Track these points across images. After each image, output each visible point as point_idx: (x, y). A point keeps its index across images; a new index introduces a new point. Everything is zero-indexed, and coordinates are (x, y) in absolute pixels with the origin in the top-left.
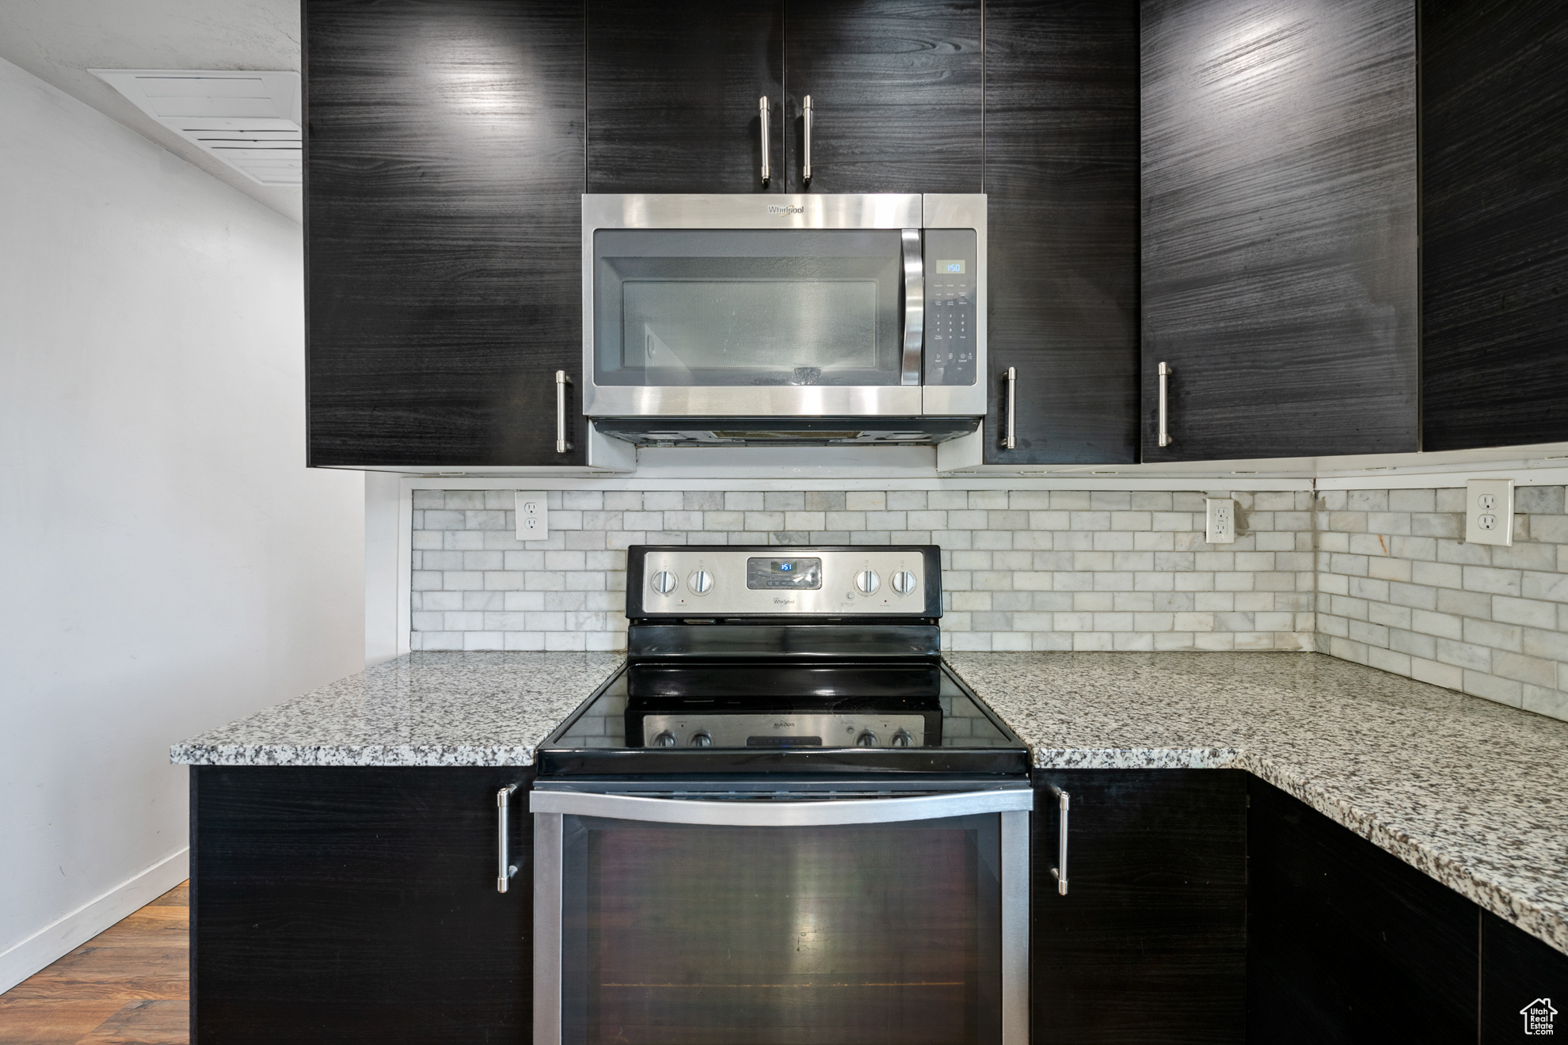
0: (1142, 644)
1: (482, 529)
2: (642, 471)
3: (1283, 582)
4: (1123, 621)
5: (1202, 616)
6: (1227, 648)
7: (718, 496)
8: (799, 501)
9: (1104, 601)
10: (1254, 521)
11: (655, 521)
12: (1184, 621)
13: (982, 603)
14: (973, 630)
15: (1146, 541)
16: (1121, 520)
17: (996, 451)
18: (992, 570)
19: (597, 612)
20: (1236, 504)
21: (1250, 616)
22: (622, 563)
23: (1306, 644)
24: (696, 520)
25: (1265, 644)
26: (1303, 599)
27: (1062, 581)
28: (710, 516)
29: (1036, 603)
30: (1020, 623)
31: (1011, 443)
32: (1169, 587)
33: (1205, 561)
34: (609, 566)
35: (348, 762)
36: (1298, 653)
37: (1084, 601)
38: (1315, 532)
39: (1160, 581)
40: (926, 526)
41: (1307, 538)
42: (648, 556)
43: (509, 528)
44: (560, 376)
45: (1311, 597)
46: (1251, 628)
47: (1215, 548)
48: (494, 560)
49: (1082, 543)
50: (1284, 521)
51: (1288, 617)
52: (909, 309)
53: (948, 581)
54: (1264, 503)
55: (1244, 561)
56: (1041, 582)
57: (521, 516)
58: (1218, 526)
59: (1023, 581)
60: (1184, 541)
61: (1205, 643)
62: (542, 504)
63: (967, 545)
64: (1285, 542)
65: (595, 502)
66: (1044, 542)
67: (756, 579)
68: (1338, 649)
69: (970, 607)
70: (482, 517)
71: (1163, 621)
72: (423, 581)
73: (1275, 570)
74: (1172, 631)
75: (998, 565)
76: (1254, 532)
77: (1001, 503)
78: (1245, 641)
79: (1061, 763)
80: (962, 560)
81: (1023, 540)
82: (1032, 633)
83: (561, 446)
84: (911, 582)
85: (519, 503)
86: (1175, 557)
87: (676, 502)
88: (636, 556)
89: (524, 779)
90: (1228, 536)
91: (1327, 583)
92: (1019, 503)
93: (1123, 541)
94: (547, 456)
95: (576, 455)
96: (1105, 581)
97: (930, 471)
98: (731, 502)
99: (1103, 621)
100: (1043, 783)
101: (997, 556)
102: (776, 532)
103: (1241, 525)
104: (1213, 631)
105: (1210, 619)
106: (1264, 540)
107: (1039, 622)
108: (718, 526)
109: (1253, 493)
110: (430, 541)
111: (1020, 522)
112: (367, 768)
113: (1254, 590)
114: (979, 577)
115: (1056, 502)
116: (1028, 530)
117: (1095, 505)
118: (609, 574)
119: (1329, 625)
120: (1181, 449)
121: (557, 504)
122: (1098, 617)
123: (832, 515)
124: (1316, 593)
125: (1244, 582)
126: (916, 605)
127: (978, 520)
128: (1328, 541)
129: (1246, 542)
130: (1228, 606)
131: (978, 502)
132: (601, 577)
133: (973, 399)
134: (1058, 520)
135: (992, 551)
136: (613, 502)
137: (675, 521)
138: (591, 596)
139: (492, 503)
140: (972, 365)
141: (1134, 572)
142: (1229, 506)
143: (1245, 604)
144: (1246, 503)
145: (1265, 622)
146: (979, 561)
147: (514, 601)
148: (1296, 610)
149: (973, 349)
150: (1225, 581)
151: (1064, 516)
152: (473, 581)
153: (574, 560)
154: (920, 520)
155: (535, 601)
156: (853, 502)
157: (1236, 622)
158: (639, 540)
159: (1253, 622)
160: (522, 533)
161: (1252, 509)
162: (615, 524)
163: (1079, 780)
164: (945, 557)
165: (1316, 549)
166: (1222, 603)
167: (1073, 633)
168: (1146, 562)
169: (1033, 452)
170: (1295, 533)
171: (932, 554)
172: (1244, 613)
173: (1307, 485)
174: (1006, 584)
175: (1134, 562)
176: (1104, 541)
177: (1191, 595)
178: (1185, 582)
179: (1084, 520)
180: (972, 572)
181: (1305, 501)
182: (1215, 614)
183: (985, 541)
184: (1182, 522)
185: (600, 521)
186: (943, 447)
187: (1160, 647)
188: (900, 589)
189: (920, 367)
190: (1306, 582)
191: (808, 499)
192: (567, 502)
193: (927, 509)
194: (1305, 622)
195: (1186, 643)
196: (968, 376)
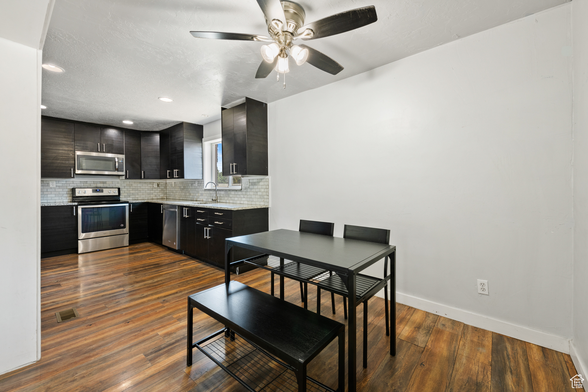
0: (147, 198)
3: (163, 191)
4: (144, 196)
6: (157, 199)
7: (86, 182)
8: (99, 182)
9: (142, 194)
10: (159, 185)
11: (75, 185)
12: (151, 196)
13: (126, 194)
14: (125, 197)
15: (147, 187)
16: (144, 185)
17: (126, 178)
18: (127, 191)
19: (65, 197)
20: (158, 184)
21: (159, 195)
22: (71, 190)
23: (165, 198)
24: (82, 185)
25: (161, 198)
26: (165, 193)
27: (136, 192)
28: (85, 184)
29: (133, 194)
30: (131, 196)
31: (128, 177)
33: (154, 189)
34: (67, 191)
35: (55, 205)
36: (164, 199)
37: (139, 194)
38: (166, 186)
39: (149, 192)
40: (118, 185)
41: (165, 187)
42: (75, 189)
43: (48, 186)
44: (73, 169)
47: (155, 188)
48: (46, 190)
49: (139, 188)
50: (163, 185)
51: (163, 195)
52: (116, 164)
53: (121, 192)
54: (161, 183)
55: (158, 189)
56: (134, 192)
58: (155, 186)
59: (131, 192)
60: (151, 187)
61: (154, 198)
62: (55, 182)
63: (124, 188)
64: (163, 187)
65: (65, 182)
66: (134, 187)
67: (94, 191)
68: (168, 198)
69: (124, 195)
71: (149, 196)
77: (128, 183)
79: (131, 202)
80: (123, 190)
81: (131, 187)
82: (133, 198)
83: (72, 176)
84: (116, 192)
85: (50, 182)
86: (150, 189)
87: (79, 182)
88: (73, 189)
90: (157, 187)
91: (167, 191)
92: (130, 183)
93: (144, 187)
96: (142, 192)
97: (119, 179)
98: (88, 183)
99: (142, 196)
100: (130, 204)
102: (96, 186)
103: (158, 185)
106: (161, 187)
107: (134, 196)
109: (159, 182)
111: (131, 185)
112: (57, 206)
113: (160, 192)
114: (125, 191)
115: (136, 183)
117: (141, 183)
118: (67, 192)
119: (167, 196)
120: (144, 178)
121: (57, 182)
123: (104, 184)
124: (166, 192)
125: (159, 192)
126: (117, 194)
127: (125, 185)
128: (167, 187)
129: (158, 187)
130: (157, 194)
131: (125, 183)
132: (66, 192)
133: (124, 173)
134: (136, 185)
135: (127, 189)
136: (67, 182)
137: (78, 185)
138: (64, 195)
143: (158, 194)
145: (161, 196)
147: (49, 196)
148: (164, 194)
149: (123, 169)
150: (156, 192)
151: (137, 185)
153: (61, 190)
154: (116, 185)
155: (54, 195)
156: (107, 183)
157: (158, 196)
158: (74, 187)
160: (51, 186)
161: (159, 184)
162: (68, 185)
163: (133, 203)
164: (121, 189)
165: (166, 188)
166: (156, 194)
168: (147, 189)
169: (130, 178)
171: (119, 189)
173: (165, 182)
174: (129, 192)
175: (145, 190)
176: (142, 187)
177: (152, 193)
178: (152, 192)
179: (139, 185)
181: (165, 183)
182: (155, 195)
183: (126, 187)
184: (151, 185)
185: (65, 185)
186: (120, 177)
187: (149, 199)
188: (115, 192)
189: (117, 170)
190: (165, 191)
191: (100, 182)
192: (59, 182)
193: (118, 184)
194: (165, 195)
195: (152, 198)
196: (123, 171)
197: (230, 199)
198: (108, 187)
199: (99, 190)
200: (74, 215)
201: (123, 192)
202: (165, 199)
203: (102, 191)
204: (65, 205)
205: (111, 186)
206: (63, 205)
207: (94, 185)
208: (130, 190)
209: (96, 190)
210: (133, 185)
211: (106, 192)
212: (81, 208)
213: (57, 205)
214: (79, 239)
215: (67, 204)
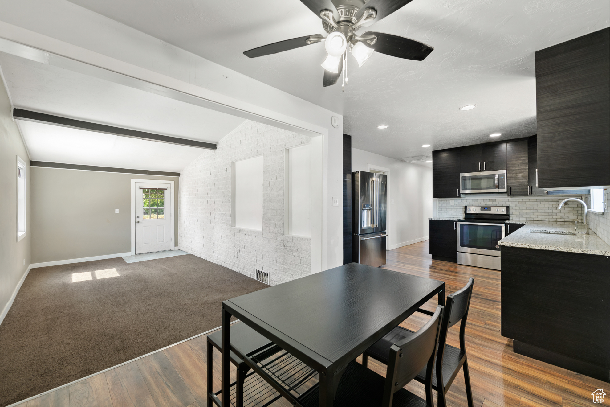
1: (446, 204)
2: (466, 197)
3: (576, 212)
4: (543, 217)
5: (558, 216)
6: (563, 221)
8: (489, 201)
9: (539, 214)
11: (468, 203)
12: (554, 217)
13: (518, 214)
14: (516, 217)
15: (547, 206)
16: (542, 203)
18: (519, 209)
19: (461, 213)
21: (569, 217)
22: (464, 208)
24: (474, 203)
25: (571, 221)
27: (531, 211)
28: (476, 202)
29: (527, 214)
30: (524, 216)
31: (511, 195)
32: (552, 212)
37: (536, 214)
39: (551, 211)
40: (509, 204)
42: (467, 207)
43: (450, 204)
44: (458, 190)
46: (568, 218)
48: (448, 207)
49: (535, 206)
50: (575, 203)
52: (496, 181)
53: (511, 211)
56: (528, 211)
57: (451, 202)
59: (524, 211)
60: (555, 206)
61: (558, 220)
62: (454, 201)
63: (514, 206)
65: (460, 201)
66: (529, 206)
67: (482, 209)
70: (446, 203)
71: (551, 217)
72: (439, 209)
73: (573, 210)
74: (552, 218)
76: (569, 205)
77: (521, 200)
78: (567, 220)
80: (513, 208)
81: (524, 205)
82: (526, 218)
83: (458, 196)
85: (451, 201)
87: (471, 201)
88: (466, 207)
89: (456, 222)
93: (543, 206)
94: (456, 197)
95: (459, 197)
96: (540, 211)
98: (478, 201)
99: (539, 216)
100: (506, 225)
102: (485, 204)
105: (560, 217)
106: (570, 206)
108: (477, 204)
110: (440, 205)
111: (524, 203)
114: (517, 210)
115: (530, 200)
116: (526, 204)
117: (537, 201)
121: (455, 201)
122: (538, 216)
123: (493, 202)
125: (568, 212)
126: (505, 213)
127: (517, 203)
129: (566, 206)
130: (564, 215)
132: (461, 209)
133: (505, 190)
134: (532, 203)
135: (519, 207)
136: (463, 201)
137: (471, 203)
138: (460, 211)
139: (447, 201)
140: (505, 187)
143: (566, 215)
145: (571, 217)
146: (517, 208)
147: (450, 212)
149: (505, 185)
150: (562, 211)
152: (445, 210)
153: (458, 207)
154: (506, 203)
155: (453, 212)
156: (496, 201)
157: (565, 217)
158: (466, 205)
160: (451, 204)
162: (463, 203)
163: (510, 224)
164: (510, 207)
167: (534, 218)
169: (514, 196)
171: (508, 208)
174: (522, 211)
175: (545, 209)
176: (539, 206)
179: (536, 203)
180: (515, 209)
182: (561, 216)
183: (518, 206)
184: (555, 203)
185: (461, 203)
187: (550, 220)
188: (503, 211)
189: (498, 187)
191: (490, 200)
192: (457, 201)
193: (509, 201)
195: (555, 220)
198: (497, 205)
199: (487, 208)
200: (455, 229)
201: (514, 211)
203: (490, 209)
205: (501, 204)
207: (483, 204)
208: (523, 208)
209: (484, 208)
211: (494, 211)
212: (460, 224)
214: (458, 251)
215: (450, 220)
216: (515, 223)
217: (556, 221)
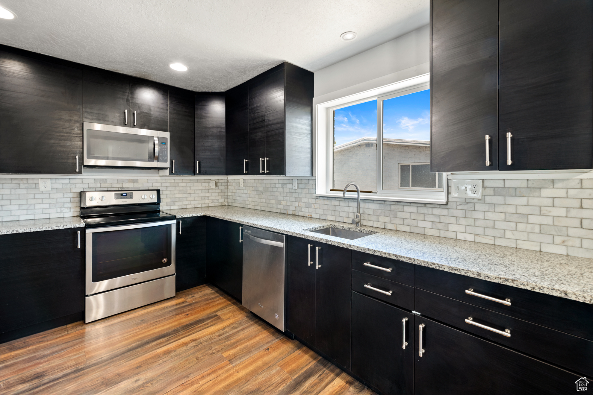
0: (200, 206)
1: (27, 188)
3: (223, 194)
4: (196, 202)
5: (210, 200)
6: (214, 205)
7: (105, 180)
8: (127, 181)
9: (193, 199)
10: (218, 184)
11: (86, 185)
12: (207, 201)
13: (169, 200)
15: (200, 188)
16: (196, 184)
17: (171, 173)
19: (67, 208)
20: (216, 181)
21: (218, 200)
22: (76, 195)
23: (226, 204)
24: (98, 185)
25: (220, 204)
26: (226, 197)
27: (185, 195)
28: (102, 184)
29: (180, 200)
30: (176, 203)
31: (174, 172)
32: (204, 196)
33: (210, 191)
34: (72, 197)
36: (225, 205)
37: (189, 199)
38: (228, 186)
39: (203, 195)
40: (157, 186)
41: (227, 187)
42: (86, 193)
43: (37, 188)
44: (77, 157)
45: (227, 196)
46: (218, 202)
47: (212, 189)
48: (32, 196)
49: (189, 189)
50: (223, 184)
51: (224, 200)
52: (156, 148)
53: (162, 196)
54: (220, 181)
55: (217, 191)
56: (181, 196)
58: (213, 185)
59: (177, 196)
60: (207, 188)
61: (210, 205)
62: (49, 182)
63: (166, 189)
64: (223, 187)
65: (67, 181)
66: (181, 188)
67: (117, 196)
68: (230, 204)
69: (166, 201)
70: (27, 185)
71: (203, 202)
73: (222, 192)
74: (205, 203)
75: (172, 193)
76: (218, 186)
77: (173, 181)
78: (217, 204)
79: (180, 217)
80: (164, 192)
81: (177, 188)
82: (179, 205)
83: (77, 170)
84: (154, 197)
85: (41, 181)
86: (205, 191)
87: (93, 181)
88: (82, 193)
89: (83, 229)
90: (214, 187)
91: (229, 194)
92: (177, 181)
93: (196, 188)
96: (193, 195)
97: (158, 175)
98: (108, 181)
99: (193, 202)
100: (178, 220)
101: (172, 191)
102: (120, 188)
103: (216, 185)
104: (212, 203)
105: (211, 201)
106: (220, 187)
107: (181, 203)
108: (105, 186)
109: (218, 180)
113: (218, 196)
114: (168, 196)
115: (184, 181)
116: (178, 186)
117: (191, 182)
118: (72, 199)
119: (229, 201)
120: (200, 173)
121: (54, 181)
122: (191, 202)
123: (135, 184)
124: (228, 195)
125: (217, 194)
126: (155, 201)
127: (168, 185)
128: (229, 187)
129: (217, 188)
130: (214, 199)
131: (168, 181)
132: (70, 199)
133: (167, 164)
134: (184, 184)
135: (171, 190)
136: (72, 181)
137: (92, 185)
138: (65, 204)
139: (30, 181)
141: (198, 193)
142: (214, 182)
143: (217, 198)
144: (217, 181)
145: (220, 201)
146: (168, 192)
148: (225, 198)
150: (213, 194)
152: (23, 202)
153: (60, 195)
154: (155, 184)
155: (46, 206)
156: (140, 181)
157: (215, 201)
158: (82, 190)
159: (218, 201)
160: (42, 188)
161: (218, 182)
162: (74, 186)
163: (182, 219)
164: (161, 192)
165: (228, 189)
166: (213, 198)
167: (187, 205)
168: (200, 192)
169: (177, 174)
170: (225, 186)
171: (158, 191)
172: (217, 199)
173: (227, 178)
174: (174, 196)
175: (198, 192)
176: (193, 188)
177: (208, 197)
178: (207, 195)
179: (189, 184)
180: (167, 194)
181: (226, 181)
182: (212, 200)
183: (169, 188)
184: (206, 184)
185: (69, 186)
186: (161, 171)
187: (203, 206)
188: (150, 198)
189: (158, 159)
190: (226, 194)
191: (129, 181)
192: (57, 181)
193: (157, 182)
194: (226, 200)
196: (166, 161)
197: (397, 221)
198: (140, 189)
199: (127, 194)
200: (79, 247)
201: (165, 196)
202: (226, 207)
203: (131, 197)
204: (61, 228)
205: (146, 186)
206: (55, 228)
207: (117, 186)
208: (176, 192)
209: (122, 195)
210: (180, 184)
211: (138, 198)
212: (92, 234)
213: (43, 230)
214: (87, 294)
215: (65, 227)
216: (189, 216)
217: (208, 207)
